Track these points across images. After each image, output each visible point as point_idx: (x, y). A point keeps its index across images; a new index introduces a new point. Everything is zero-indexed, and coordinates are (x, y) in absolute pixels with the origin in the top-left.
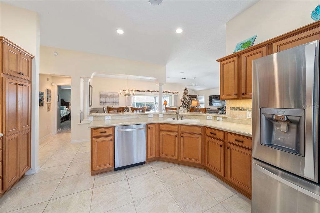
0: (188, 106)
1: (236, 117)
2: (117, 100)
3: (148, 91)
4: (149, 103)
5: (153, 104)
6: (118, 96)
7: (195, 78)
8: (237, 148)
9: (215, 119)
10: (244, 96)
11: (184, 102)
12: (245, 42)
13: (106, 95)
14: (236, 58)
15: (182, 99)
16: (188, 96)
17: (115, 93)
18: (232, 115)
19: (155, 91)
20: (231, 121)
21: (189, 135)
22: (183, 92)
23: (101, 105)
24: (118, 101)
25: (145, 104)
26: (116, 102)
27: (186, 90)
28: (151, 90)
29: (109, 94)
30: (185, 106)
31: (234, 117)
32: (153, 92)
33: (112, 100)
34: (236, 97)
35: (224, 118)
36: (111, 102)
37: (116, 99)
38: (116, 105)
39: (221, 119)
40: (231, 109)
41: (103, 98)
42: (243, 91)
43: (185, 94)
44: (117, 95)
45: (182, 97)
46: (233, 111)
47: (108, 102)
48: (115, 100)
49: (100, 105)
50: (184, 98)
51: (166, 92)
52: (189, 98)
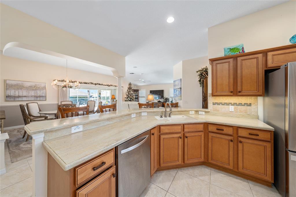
0: (132, 99)
1: (218, 111)
2: (43, 93)
3: (91, 83)
4: (82, 97)
5: (87, 98)
6: (44, 88)
7: (142, 74)
8: (251, 141)
9: (196, 114)
10: (240, 94)
11: (129, 96)
12: (231, 48)
13: (20, 86)
14: (231, 60)
15: (127, 93)
16: (132, 90)
17: (37, 83)
18: (214, 110)
19: (99, 84)
20: (214, 115)
21: (193, 134)
22: (127, 86)
23: (8, 101)
24: (44, 95)
25: (77, 98)
26: (40, 96)
27: (130, 84)
28: (94, 83)
29: (28, 84)
30: (129, 99)
31: (216, 111)
32: (97, 85)
33: (32, 93)
34: (232, 94)
35: (206, 112)
36: (32, 96)
37: (41, 92)
38: (40, 100)
39: (204, 113)
40: (214, 104)
41: (14, 91)
42: (239, 89)
43: (130, 88)
44: (43, 85)
45: (127, 91)
46: (216, 106)
47: (25, 96)
48: (39, 93)
49: (6, 101)
50: (129, 92)
51: (112, 85)
52: (133, 92)
